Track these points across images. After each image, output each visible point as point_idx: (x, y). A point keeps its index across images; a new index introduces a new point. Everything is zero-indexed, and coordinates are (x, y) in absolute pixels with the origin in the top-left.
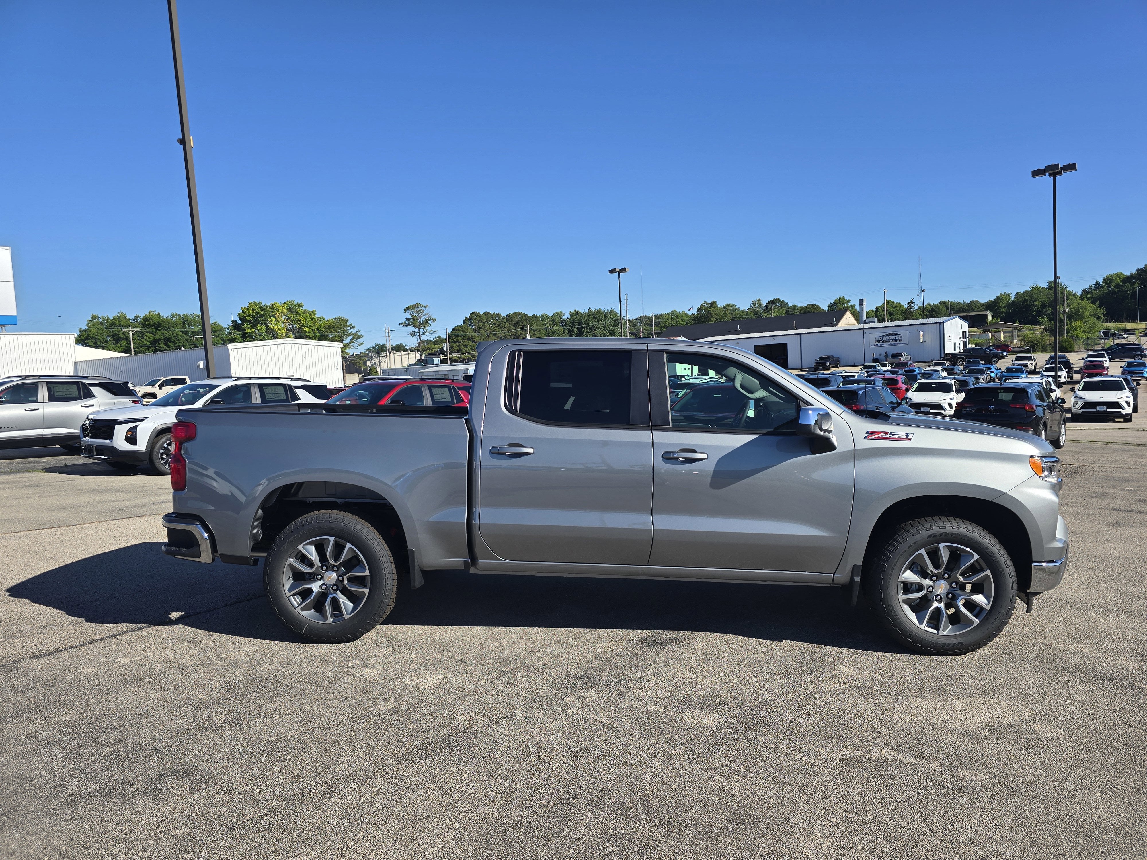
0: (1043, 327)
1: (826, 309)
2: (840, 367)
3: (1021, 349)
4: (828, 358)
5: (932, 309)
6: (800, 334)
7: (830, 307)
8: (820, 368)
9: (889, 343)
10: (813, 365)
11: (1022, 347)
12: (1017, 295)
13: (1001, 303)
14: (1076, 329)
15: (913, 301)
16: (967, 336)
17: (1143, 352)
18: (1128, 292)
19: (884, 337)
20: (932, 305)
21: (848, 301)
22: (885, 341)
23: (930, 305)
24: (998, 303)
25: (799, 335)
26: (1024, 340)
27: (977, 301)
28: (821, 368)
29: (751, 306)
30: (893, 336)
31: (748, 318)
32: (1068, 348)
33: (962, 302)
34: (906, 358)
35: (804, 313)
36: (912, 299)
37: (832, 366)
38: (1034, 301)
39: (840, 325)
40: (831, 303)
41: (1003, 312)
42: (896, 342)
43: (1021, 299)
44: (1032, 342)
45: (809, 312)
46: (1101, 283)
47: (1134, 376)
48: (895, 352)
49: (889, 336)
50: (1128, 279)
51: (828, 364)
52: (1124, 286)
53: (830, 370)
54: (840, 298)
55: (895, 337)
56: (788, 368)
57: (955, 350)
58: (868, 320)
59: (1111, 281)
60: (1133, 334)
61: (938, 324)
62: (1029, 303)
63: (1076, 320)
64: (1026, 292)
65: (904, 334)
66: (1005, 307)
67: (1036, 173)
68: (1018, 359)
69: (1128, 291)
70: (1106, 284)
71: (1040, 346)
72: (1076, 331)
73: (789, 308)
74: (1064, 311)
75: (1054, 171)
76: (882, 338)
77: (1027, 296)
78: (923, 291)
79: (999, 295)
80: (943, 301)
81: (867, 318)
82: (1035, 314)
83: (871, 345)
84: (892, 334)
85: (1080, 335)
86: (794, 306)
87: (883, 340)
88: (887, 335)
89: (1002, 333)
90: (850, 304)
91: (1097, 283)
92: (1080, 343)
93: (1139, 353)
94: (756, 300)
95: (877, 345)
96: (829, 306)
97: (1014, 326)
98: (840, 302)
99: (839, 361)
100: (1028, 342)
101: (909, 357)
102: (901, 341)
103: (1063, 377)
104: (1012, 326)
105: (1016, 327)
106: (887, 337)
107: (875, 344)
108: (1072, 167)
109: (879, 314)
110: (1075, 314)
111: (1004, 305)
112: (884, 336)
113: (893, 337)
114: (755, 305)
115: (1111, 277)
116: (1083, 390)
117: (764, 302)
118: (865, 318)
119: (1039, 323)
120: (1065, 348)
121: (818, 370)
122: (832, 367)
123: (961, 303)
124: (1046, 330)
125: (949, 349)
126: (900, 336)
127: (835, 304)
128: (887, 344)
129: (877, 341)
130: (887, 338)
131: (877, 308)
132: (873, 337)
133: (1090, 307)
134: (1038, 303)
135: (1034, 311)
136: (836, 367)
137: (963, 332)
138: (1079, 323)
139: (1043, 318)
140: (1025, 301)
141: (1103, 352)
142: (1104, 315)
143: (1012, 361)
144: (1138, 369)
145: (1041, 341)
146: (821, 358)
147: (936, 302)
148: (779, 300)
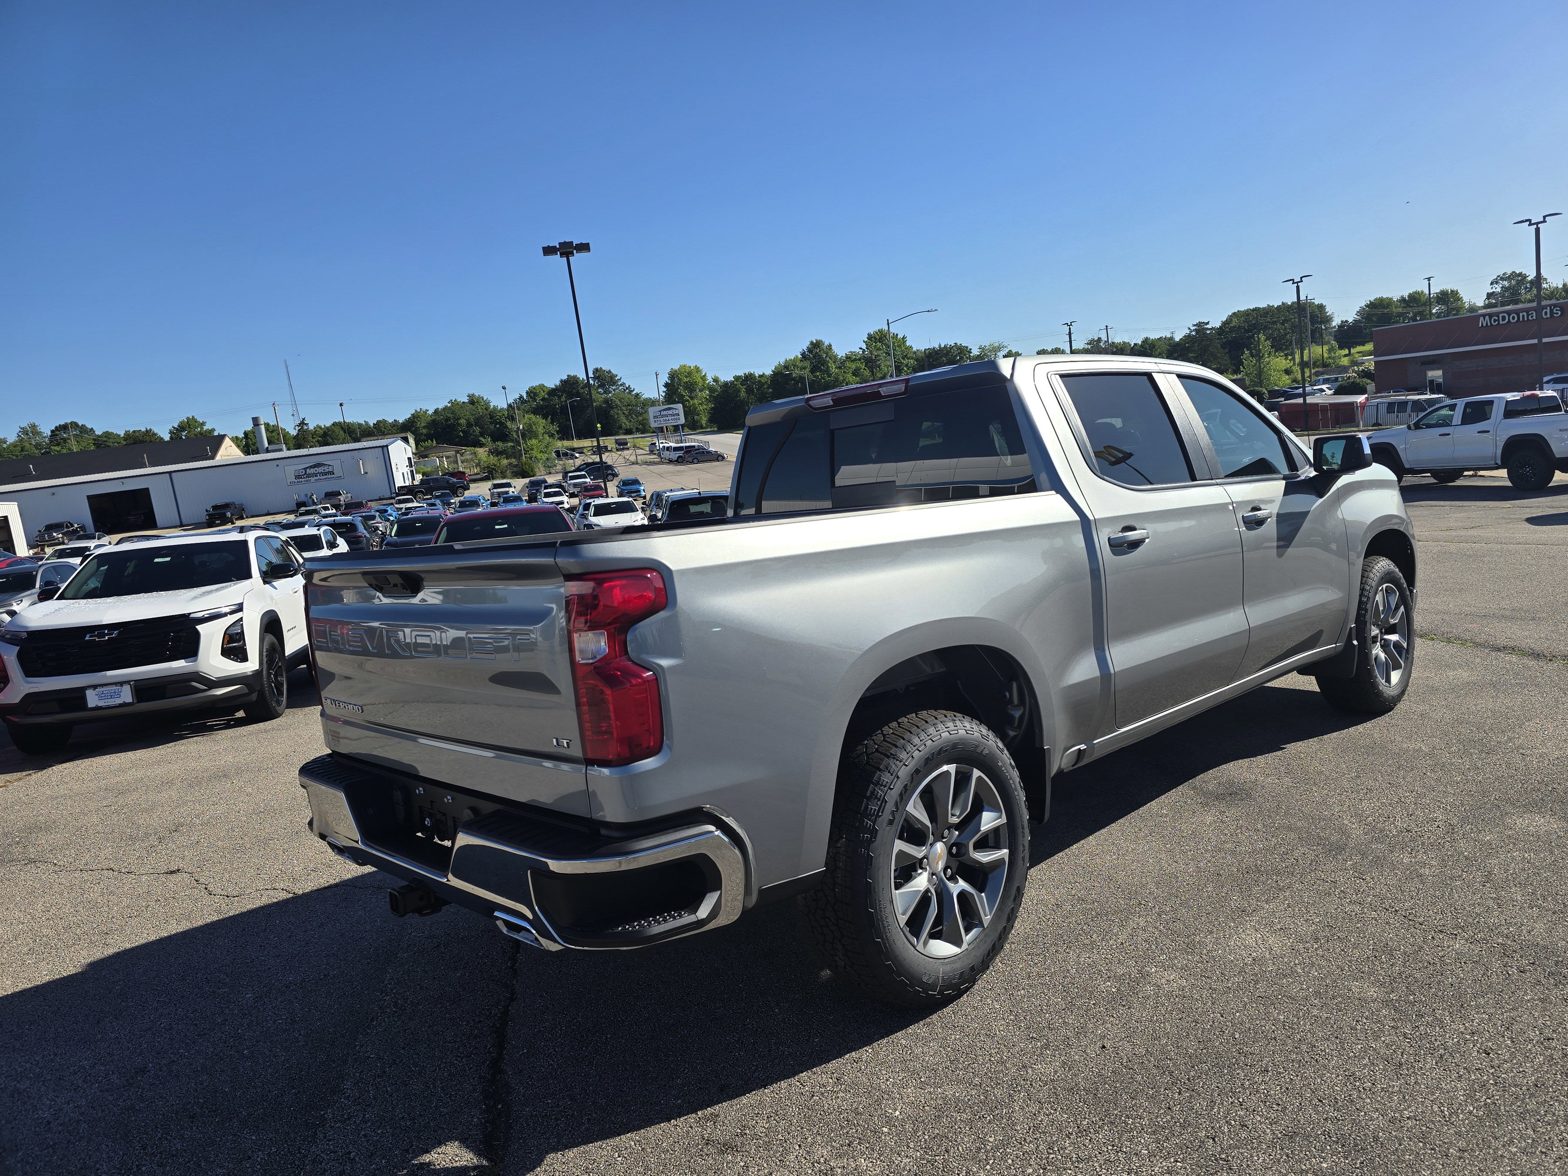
0: (487, 449)
1: (167, 437)
2: (247, 517)
3: (479, 476)
4: (226, 506)
5: (325, 432)
6: (170, 473)
7: (174, 433)
8: (217, 522)
9: (317, 478)
10: (204, 518)
11: (478, 474)
12: (436, 411)
13: (419, 423)
14: (532, 449)
15: (305, 422)
16: (413, 464)
17: (614, 471)
18: (557, 407)
19: (308, 470)
20: (323, 427)
21: (203, 424)
22: (309, 476)
23: (320, 428)
24: (415, 422)
25: (168, 475)
26: (478, 465)
27: (385, 421)
28: (219, 522)
29: (19, 436)
30: (320, 468)
31: (26, 455)
32: (530, 472)
33: (364, 423)
34: (347, 497)
35: (132, 444)
36: (304, 419)
37: (236, 517)
38: (458, 419)
39: (218, 457)
40: (173, 427)
41: (422, 434)
42: (326, 476)
43: (442, 417)
44: (488, 467)
45: (141, 442)
46: (525, 397)
47: (632, 495)
48: (330, 490)
49: (314, 468)
50: (553, 392)
51: (229, 514)
52: (551, 400)
53: (233, 523)
54: (188, 418)
55: (323, 468)
56: (157, 527)
57: (405, 483)
58: (271, 447)
59: (535, 394)
60: (582, 453)
61: (381, 449)
62: (452, 421)
63: (530, 439)
64: (446, 408)
65: (335, 464)
66: (424, 427)
67: (548, 251)
68: (496, 486)
69: (556, 405)
70: (531, 398)
71: (499, 471)
72: (533, 452)
73: (99, 436)
74: (518, 428)
75: (566, 250)
76: (304, 471)
77: (448, 413)
78: (341, 405)
79: (413, 412)
80: (337, 421)
81: (269, 445)
82: (462, 435)
83: (289, 483)
84: (318, 465)
85: (539, 456)
86: (107, 434)
87: (306, 473)
88: (311, 467)
89: (444, 458)
90: (205, 428)
91: (521, 397)
92: (540, 465)
93: (610, 472)
94: (26, 425)
95: (299, 482)
96: (171, 432)
97: (457, 449)
98: (189, 425)
99: (243, 510)
100: (484, 468)
101: (349, 495)
102: (333, 474)
103: (566, 503)
104: (455, 449)
105: (458, 451)
106: (312, 469)
107: (296, 481)
108: (584, 247)
109: (251, 443)
110: (527, 431)
111: (423, 425)
112: (307, 468)
113: (320, 470)
114: (27, 434)
115: (534, 389)
116: (595, 515)
117: (46, 430)
118: (266, 444)
119: (481, 445)
120: (526, 472)
121: (214, 525)
122: (237, 519)
123: (362, 424)
124: (490, 451)
125: (399, 482)
126: (330, 467)
127: (181, 428)
128: (313, 479)
129: (298, 477)
130: (312, 471)
131: (246, 433)
132: (291, 470)
133: (540, 423)
134: (463, 421)
135: (460, 431)
136: (242, 518)
137: (408, 458)
138: (534, 441)
139: (485, 438)
140: (447, 419)
141: (583, 473)
142: (558, 432)
143: (490, 490)
144: (634, 487)
145: (498, 464)
146: (215, 507)
147: (328, 424)
148: (76, 424)
